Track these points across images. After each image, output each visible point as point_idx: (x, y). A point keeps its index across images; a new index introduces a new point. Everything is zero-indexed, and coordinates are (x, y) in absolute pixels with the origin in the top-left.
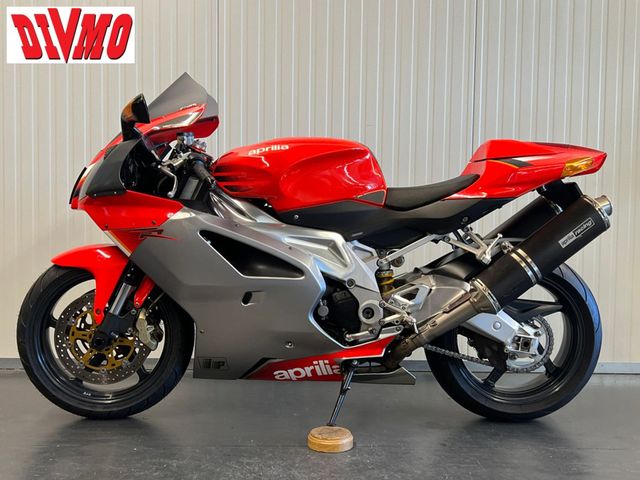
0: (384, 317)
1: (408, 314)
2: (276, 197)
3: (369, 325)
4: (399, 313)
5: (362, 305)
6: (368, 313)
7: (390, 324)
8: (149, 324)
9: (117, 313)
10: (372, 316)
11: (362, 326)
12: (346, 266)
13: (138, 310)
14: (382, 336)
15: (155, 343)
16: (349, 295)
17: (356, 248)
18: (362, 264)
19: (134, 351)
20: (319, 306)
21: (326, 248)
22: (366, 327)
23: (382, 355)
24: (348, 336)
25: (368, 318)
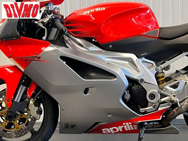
0: (161, 98)
1: (174, 96)
3: (153, 103)
4: (169, 96)
5: (148, 93)
6: (152, 97)
7: (164, 102)
8: (35, 106)
9: (18, 101)
10: (154, 98)
11: (149, 104)
12: (138, 71)
13: (29, 99)
15: (39, 116)
16: (141, 87)
18: (147, 70)
19: (28, 121)
20: (125, 94)
21: (127, 63)
22: (151, 104)
23: (160, 119)
24: (141, 109)
25: (152, 99)
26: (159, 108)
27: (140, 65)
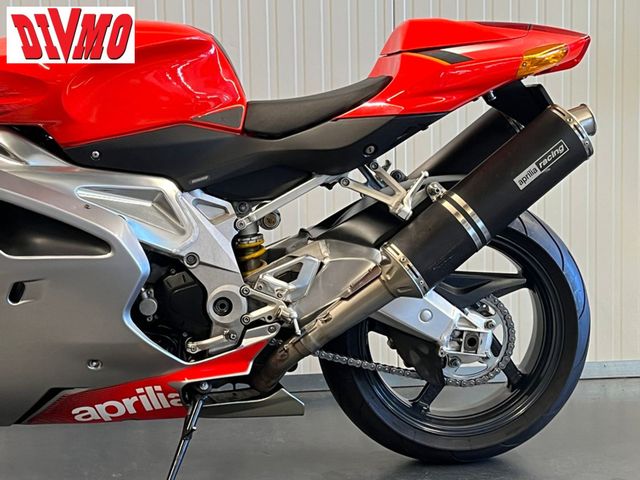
0: (249, 311)
1: (288, 304)
2: (58, 122)
3: (225, 326)
4: (272, 303)
5: (212, 296)
6: (222, 306)
7: (259, 322)
10: (229, 311)
11: (215, 328)
12: (183, 232)
14: (246, 343)
16: (190, 280)
17: (198, 202)
18: (210, 227)
20: (140, 298)
21: (148, 204)
22: (220, 328)
23: (248, 372)
24: (190, 345)
25: (222, 314)
26: (244, 340)
27: (188, 213)
